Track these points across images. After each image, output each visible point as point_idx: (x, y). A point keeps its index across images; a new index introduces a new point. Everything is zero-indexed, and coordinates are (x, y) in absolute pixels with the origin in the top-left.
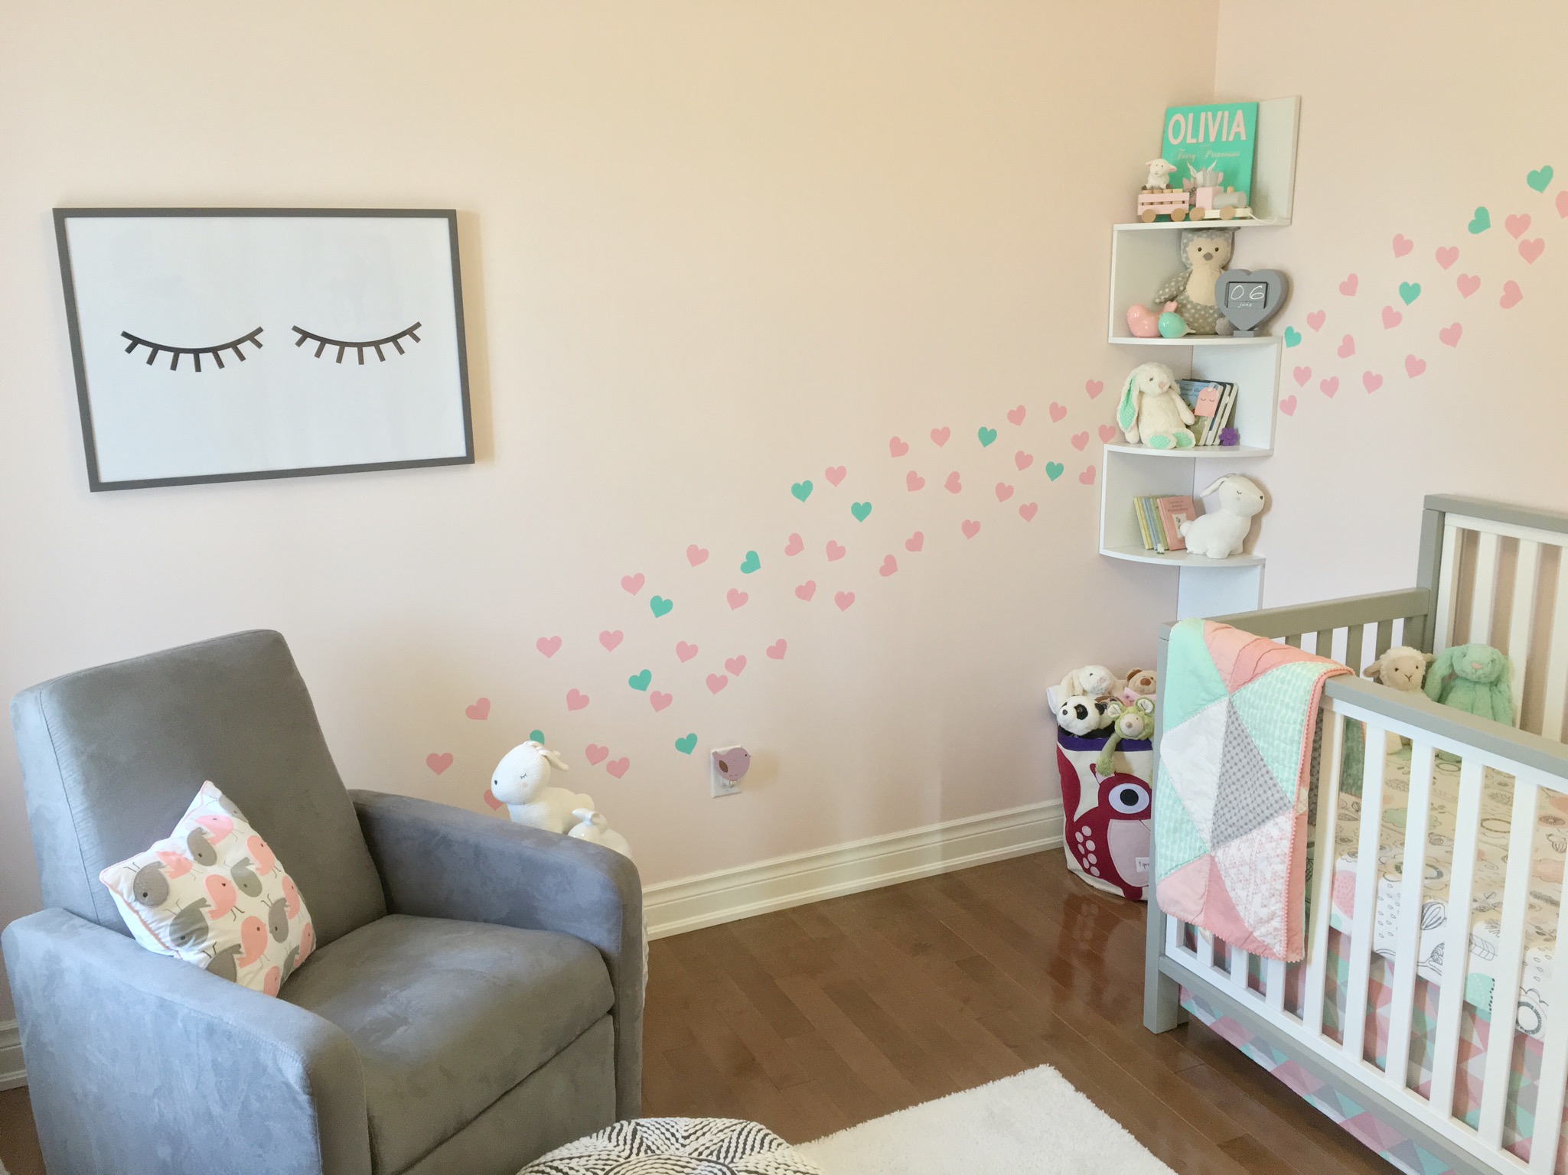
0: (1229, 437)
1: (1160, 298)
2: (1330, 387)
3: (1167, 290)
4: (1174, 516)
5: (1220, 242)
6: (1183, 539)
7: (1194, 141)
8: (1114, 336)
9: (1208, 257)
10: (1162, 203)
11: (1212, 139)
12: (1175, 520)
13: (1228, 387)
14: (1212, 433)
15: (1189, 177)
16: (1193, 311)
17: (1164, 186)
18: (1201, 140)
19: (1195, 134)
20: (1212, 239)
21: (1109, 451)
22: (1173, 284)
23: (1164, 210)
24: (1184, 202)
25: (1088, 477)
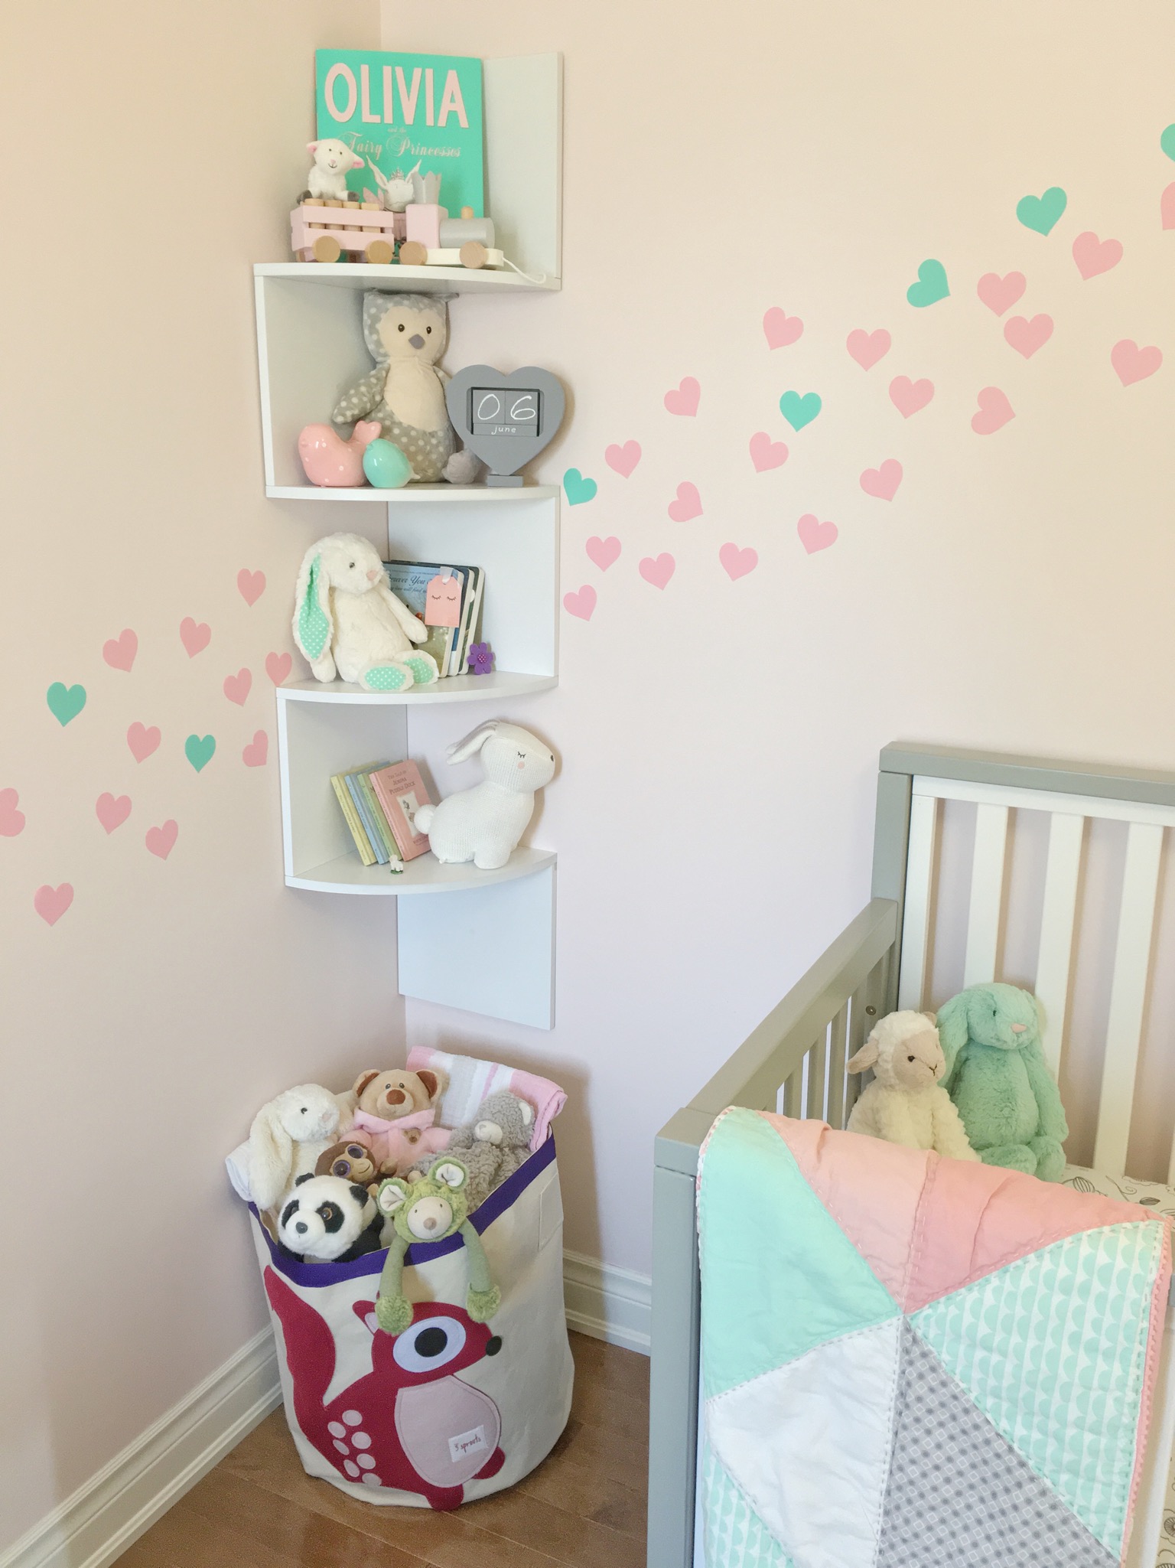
0: (480, 661)
1: (344, 415)
2: (658, 571)
3: (355, 400)
4: (400, 800)
5: (430, 316)
6: (424, 838)
7: (376, 119)
8: (277, 485)
9: (417, 342)
10: (344, 227)
11: (409, 119)
12: (403, 806)
13: (472, 574)
14: (456, 656)
15: (374, 188)
16: (404, 440)
17: (344, 195)
18: (389, 119)
19: (377, 107)
20: (420, 310)
21: (288, 701)
22: (363, 389)
23: (353, 242)
24: (382, 230)
25: (257, 753)
